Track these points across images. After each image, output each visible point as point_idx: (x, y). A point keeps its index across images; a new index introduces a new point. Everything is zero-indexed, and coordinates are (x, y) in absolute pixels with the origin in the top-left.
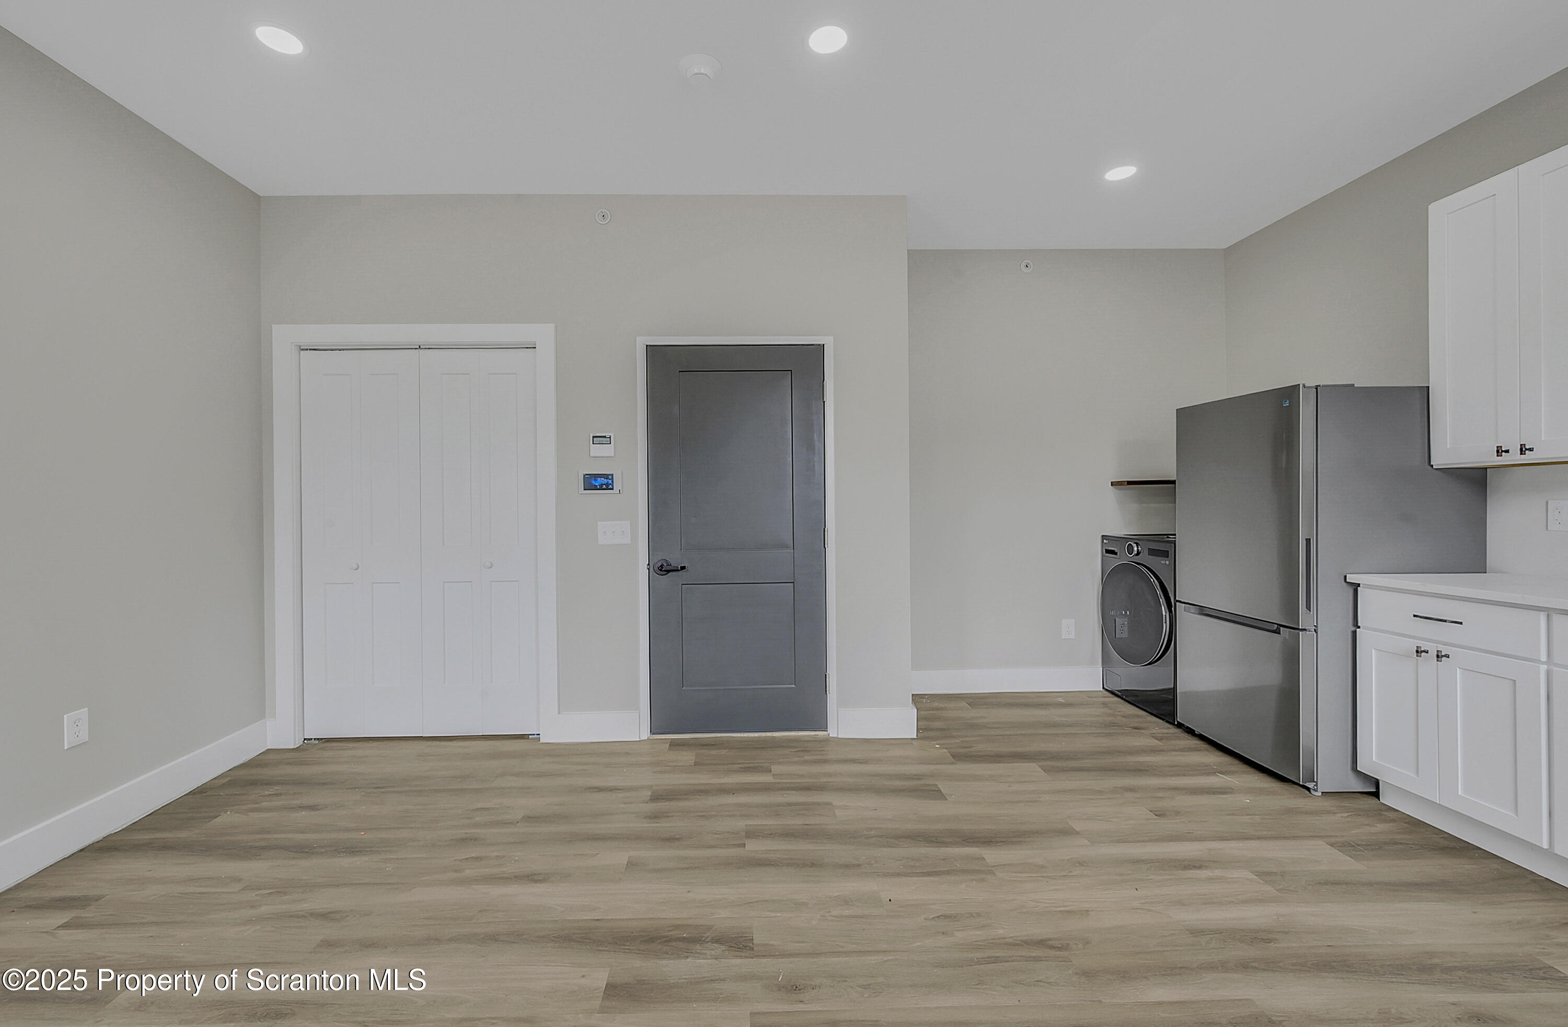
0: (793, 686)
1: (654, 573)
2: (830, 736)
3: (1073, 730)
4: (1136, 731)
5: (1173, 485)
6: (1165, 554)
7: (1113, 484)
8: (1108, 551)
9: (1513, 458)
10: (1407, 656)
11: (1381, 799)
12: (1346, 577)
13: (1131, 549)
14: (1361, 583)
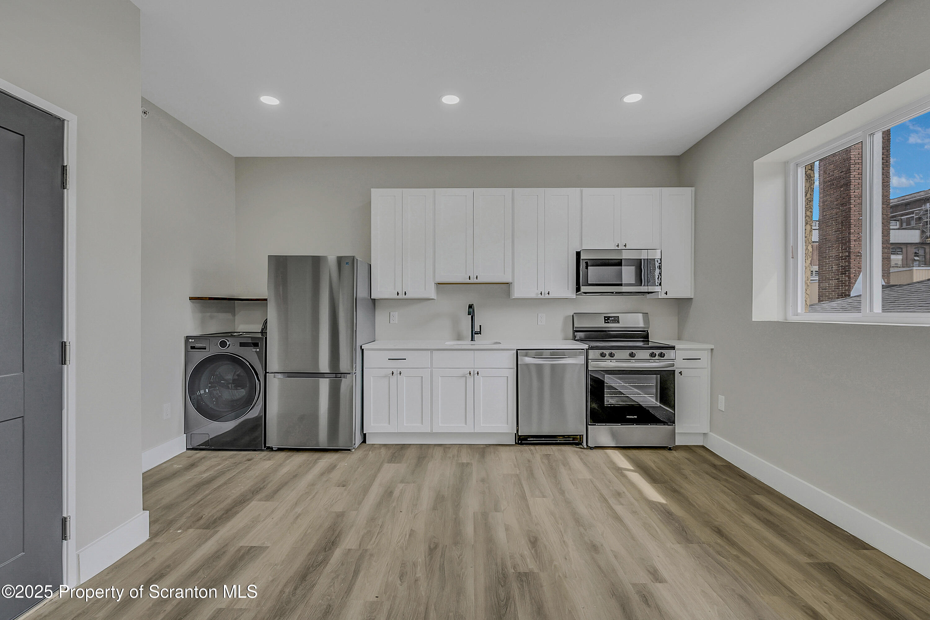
3: (226, 478)
6: (255, 345)
7: (191, 299)
8: (193, 348)
9: (401, 296)
10: (385, 376)
11: (367, 443)
12: (361, 347)
13: (223, 344)
14: (365, 349)
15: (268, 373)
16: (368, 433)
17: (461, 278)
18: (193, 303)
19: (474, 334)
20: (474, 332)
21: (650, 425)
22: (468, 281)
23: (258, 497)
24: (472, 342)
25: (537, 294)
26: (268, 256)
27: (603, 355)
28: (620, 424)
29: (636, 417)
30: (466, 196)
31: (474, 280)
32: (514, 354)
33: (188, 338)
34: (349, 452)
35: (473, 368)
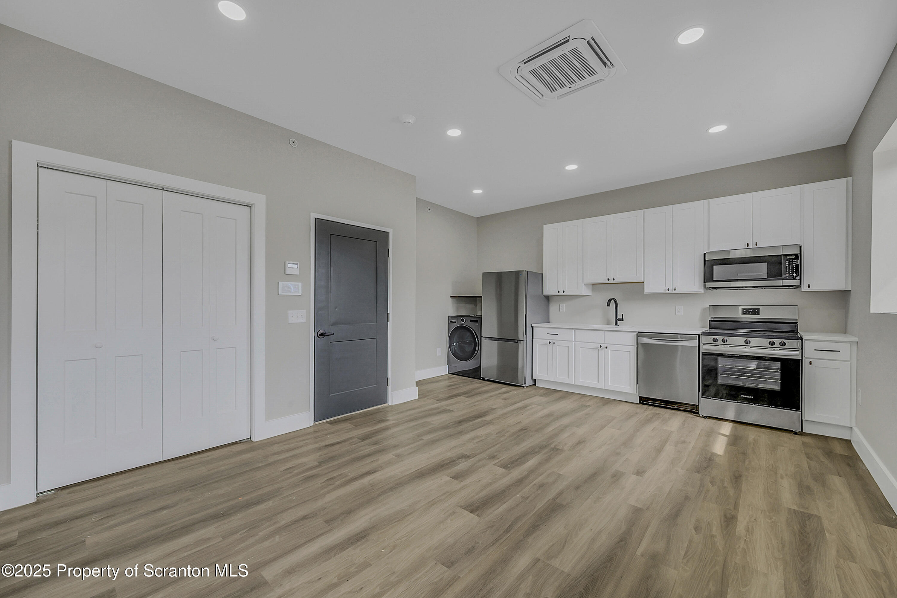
0: (376, 385)
1: (318, 337)
2: (389, 405)
3: (458, 386)
4: (472, 383)
5: (481, 298)
6: (477, 321)
7: (451, 297)
8: (451, 322)
9: (561, 293)
10: (546, 344)
11: (537, 386)
12: (531, 325)
13: (463, 320)
14: (535, 327)
15: (482, 337)
16: (538, 379)
17: (603, 280)
18: (452, 299)
19: (618, 320)
20: (617, 319)
21: (772, 407)
22: (608, 282)
23: (464, 396)
24: (616, 326)
25: (665, 290)
26: (483, 273)
27: (715, 340)
28: (737, 402)
29: (752, 397)
30: (606, 221)
31: (611, 281)
32: (635, 335)
33: (449, 317)
34: (523, 388)
35: (603, 344)
